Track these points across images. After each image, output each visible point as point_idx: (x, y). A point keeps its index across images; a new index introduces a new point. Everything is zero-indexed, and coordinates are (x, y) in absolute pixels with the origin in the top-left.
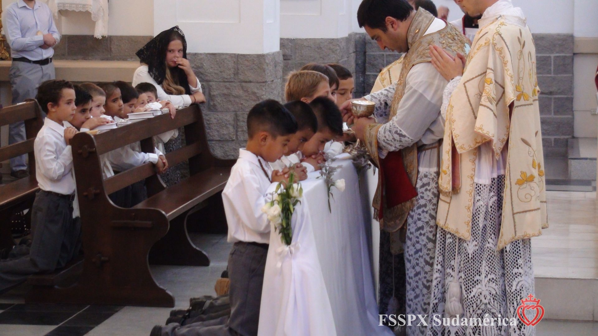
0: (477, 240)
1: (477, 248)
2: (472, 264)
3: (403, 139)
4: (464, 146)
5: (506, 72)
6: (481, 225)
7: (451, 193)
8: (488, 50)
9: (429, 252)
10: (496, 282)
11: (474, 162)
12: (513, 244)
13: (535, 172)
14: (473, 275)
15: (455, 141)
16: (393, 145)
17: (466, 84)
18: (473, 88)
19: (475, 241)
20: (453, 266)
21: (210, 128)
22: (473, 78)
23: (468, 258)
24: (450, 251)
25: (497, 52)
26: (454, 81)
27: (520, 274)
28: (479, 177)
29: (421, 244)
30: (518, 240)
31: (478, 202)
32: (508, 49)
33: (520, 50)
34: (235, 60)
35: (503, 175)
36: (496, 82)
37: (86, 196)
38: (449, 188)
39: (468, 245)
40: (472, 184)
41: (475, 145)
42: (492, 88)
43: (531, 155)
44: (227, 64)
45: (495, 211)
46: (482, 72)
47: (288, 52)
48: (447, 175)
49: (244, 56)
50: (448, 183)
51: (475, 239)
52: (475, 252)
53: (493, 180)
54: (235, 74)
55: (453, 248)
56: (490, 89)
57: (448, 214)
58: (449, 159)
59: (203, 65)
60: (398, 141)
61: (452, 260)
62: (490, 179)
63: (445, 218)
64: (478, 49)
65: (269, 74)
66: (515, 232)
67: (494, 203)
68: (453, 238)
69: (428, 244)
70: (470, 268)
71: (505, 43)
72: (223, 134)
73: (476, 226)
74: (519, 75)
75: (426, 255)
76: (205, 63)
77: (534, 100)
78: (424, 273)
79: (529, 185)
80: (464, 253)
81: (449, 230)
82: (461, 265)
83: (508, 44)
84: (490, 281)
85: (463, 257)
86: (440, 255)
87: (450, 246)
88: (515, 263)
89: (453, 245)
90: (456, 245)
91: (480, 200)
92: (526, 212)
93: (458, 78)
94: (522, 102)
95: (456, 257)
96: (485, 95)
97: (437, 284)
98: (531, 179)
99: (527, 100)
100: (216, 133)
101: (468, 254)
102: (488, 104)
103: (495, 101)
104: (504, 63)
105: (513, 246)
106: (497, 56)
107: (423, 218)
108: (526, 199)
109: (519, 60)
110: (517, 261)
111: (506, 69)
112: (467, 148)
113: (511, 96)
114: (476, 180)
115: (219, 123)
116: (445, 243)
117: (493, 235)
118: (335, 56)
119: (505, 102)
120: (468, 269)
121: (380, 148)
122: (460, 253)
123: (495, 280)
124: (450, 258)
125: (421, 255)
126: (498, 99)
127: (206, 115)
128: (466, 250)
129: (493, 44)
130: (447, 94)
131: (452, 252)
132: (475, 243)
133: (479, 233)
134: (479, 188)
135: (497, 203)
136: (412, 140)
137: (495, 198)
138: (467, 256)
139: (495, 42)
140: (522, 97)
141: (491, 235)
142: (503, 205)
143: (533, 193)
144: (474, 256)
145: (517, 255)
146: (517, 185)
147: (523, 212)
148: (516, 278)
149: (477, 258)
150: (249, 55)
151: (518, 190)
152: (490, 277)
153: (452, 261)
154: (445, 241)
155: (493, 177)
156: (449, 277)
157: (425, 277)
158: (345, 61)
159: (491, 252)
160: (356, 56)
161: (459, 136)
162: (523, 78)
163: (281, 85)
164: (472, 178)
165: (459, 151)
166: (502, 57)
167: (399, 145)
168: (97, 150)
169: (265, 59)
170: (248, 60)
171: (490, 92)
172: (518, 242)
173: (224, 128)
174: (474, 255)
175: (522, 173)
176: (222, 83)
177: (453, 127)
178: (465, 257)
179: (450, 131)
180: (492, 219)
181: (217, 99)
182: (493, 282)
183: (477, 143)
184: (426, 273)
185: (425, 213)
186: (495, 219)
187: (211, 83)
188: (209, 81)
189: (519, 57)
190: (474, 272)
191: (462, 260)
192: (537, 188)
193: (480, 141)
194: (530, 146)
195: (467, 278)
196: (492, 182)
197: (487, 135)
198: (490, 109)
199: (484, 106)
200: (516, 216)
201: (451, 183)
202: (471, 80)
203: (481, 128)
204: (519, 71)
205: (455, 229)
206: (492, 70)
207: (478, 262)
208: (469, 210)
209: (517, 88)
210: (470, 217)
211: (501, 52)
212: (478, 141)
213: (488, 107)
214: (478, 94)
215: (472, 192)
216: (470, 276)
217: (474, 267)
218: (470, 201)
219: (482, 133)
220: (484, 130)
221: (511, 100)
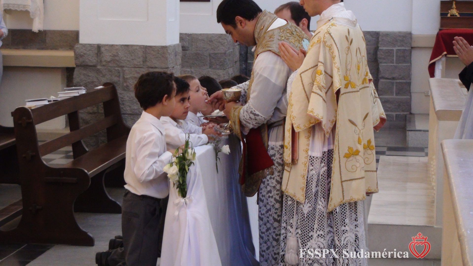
0: (311, 202)
1: (311, 209)
2: (307, 222)
3: (257, 118)
4: (300, 126)
5: (334, 64)
6: (314, 190)
7: (291, 164)
8: (320, 47)
9: (276, 211)
10: (324, 237)
11: (308, 138)
12: (341, 206)
13: (360, 147)
14: (308, 232)
15: (293, 122)
16: (251, 123)
17: (302, 75)
18: (307, 78)
19: (309, 203)
20: (292, 223)
21: (123, 104)
22: (307, 70)
23: (304, 217)
24: (290, 212)
25: (328, 48)
27: (347, 231)
28: (313, 151)
29: (270, 205)
30: (346, 203)
31: (311, 171)
32: (336, 46)
33: (347, 46)
34: (143, 50)
35: (332, 150)
36: (325, 72)
37: (25, 158)
38: (289, 160)
39: (303, 206)
40: (307, 157)
41: (310, 125)
42: (322, 78)
43: (357, 133)
44: (137, 53)
45: (325, 179)
46: (315, 65)
47: (186, 44)
48: (288, 149)
49: (151, 47)
50: (289, 156)
52: (310, 212)
53: (324, 153)
54: (143, 62)
55: (292, 209)
56: (320, 79)
57: (288, 181)
58: (289, 136)
59: (118, 54)
60: (253, 119)
61: (291, 218)
62: (322, 152)
63: (286, 184)
64: (312, 46)
65: (171, 62)
66: (343, 196)
67: (325, 172)
68: (292, 201)
69: (275, 205)
70: (306, 226)
71: (334, 41)
72: (134, 109)
73: (310, 191)
74: (346, 67)
75: (274, 214)
76: (120, 53)
77: (364, 88)
78: (273, 228)
79: (355, 158)
80: (300, 213)
81: (289, 194)
82: (298, 223)
83: (336, 41)
84: (319, 237)
85: (300, 216)
87: (289, 207)
88: (343, 222)
89: (292, 206)
90: (294, 207)
91: (313, 169)
92: (352, 180)
94: (350, 89)
95: (294, 217)
96: (316, 84)
98: (357, 153)
99: (354, 88)
100: (128, 108)
101: (304, 214)
102: (319, 92)
103: (325, 89)
104: (333, 58)
105: (341, 208)
106: (327, 51)
107: (271, 183)
108: (353, 169)
109: (347, 54)
110: (344, 220)
111: (334, 62)
112: (303, 128)
113: (337, 85)
114: (310, 153)
115: (131, 100)
117: (322, 199)
118: (224, 48)
119: (333, 90)
120: (304, 226)
121: (242, 126)
122: (298, 213)
123: (323, 236)
125: (271, 214)
126: (328, 88)
127: (121, 94)
128: (302, 211)
129: (324, 41)
132: (309, 205)
133: (312, 197)
135: (327, 172)
136: (264, 118)
137: (326, 168)
138: (303, 215)
139: (325, 40)
140: (350, 85)
141: (321, 198)
142: (332, 174)
143: (358, 165)
144: (308, 216)
145: (344, 215)
146: (345, 158)
147: (350, 180)
148: (343, 235)
149: (311, 217)
150: (155, 46)
151: (346, 162)
152: (318, 233)
153: (291, 220)
155: (324, 151)
156: (288, 233)
157: (274, 232)
158: (231, 52)
159: (321, 212)
160: (240, 48)
161: (296, 117)
162: (350, 70)
163: (180, 71)
164: (306, 151)
165: (296, 130)
166: (332, 53)
167: (255, 122)
168: (33, 120)
169: (167, 50)
170: (154, 51)
171: (320, 81)
172: (345, 204)
173: (135, 104)
174: (309, 214)
175: (349, 148)
176: (133, 69)
178: (301, 216)
180: (322, 185)
181: (129, 81)
182: (322, 238)
183: (311, 123)
184: (275, 228)
185: (272, 179)
186: (324, 185)
187: (125, 69)
188: (124, 67)
189: (346, 52)
190: (309, 229)
191: (299, 219)
192: (361, 161)
193: (313, 122)
194: (356, 126)
195: (303, 233)
196: (323, 155)
197: (317, 117)
198: (320, 96)
199: (315, 93)
200: (344, 184)
201: (291, 156)
202: (305, 71)
203: (312, 112)
204: (347, 64)
205: (293, 194)
206: (323, 64)
207: (313, 220)
208: (304, 178)
209: (345, 78)
210: (304, 184)
211: (330, 48)
212: (312, 122)
213: (318, 94)
214: (312, 83)
215: (307, 163)
216: (306, 232)
217: (308, 225)
218: (305, 170)
219: (312, 115)
220: (314, 113)
221: (337, 88)
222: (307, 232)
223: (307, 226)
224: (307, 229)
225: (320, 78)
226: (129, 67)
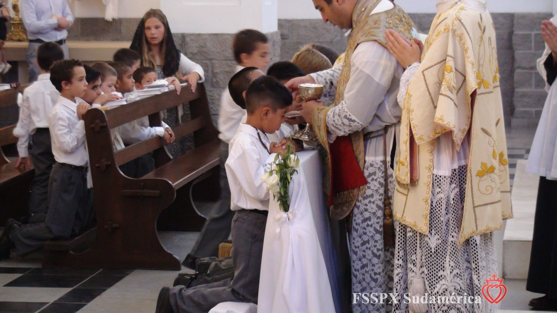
0: (439, 233)
1: (440, 241)
2: (435, 258)
4: (423, 137)
5: (466, 59)
7: (409, 186)
8: (447, 37)
11: (431, 152)
13: (496, 163)
15: (414, 132)
17: (425, 72)
18: (432, 77)
19: (437, 235)
20: (414, 261)
22: (432, 66)
23: (431, 252)
25: (458, 39)
26: (412, 68)
28: (439, 169)
31: (438, 195)
32: (469, 35)
33: (480, 35)
35: (464, 166)
36: (456, 69)
37: (99, 167)
38: (407, 180)
39: (429, 239)
40: (431, 176)
41: (435, 135)
42: (452, 76)
45: (457, 203)
46: (442, 60)
48: (405, 167)
50: (406, 175)
51: (437, 233)
52: (438, 246)
53: (454, 171)
55: (414, 242)
57: (405, 207)
58: (407, 150)
61: (413, 254)
62: (451, 170)
63: (402, 211)
64: (437, 36)
66: (477, 226)
67: (456, 194)
68: (413, 232)
69: (375, 236)
70: (433, 263)
71: (465, 28)
73: (437, 219)
74: (479, 61)
77: (495, 87)
78: (371, 265)
79: (490, 177)
80: (426, 247)
81: (407, 223)
82: (422, 260)
83: (468, 30)
84: (455, 277)
85: (425, 251)
86: (401, 250)
87: (410, 240)
89: (414, 239)
91: (440, 192)
92: (487, 204)
93: (415, 64)
94: (482, 90)
95: (417, 252)
96: (445, 83)
97: (400, 280)
98: (492, 170)
99: (486, 88)
101: (431, 249)
102: (449, 94)
103: (456, 90)
104: (464, 50)
106: (457, 42)
108: (487, 191)
109: (480, 46)
111: (467, 56)
112: (427, 139)
113: (472, 84)
114: (435, 172)
116: (406, 236)
119: (466, 91)
120: (431, 264)
121: (328, 132)
122: (422, 248)
123: (459, 275)
124: (410, 252)
125: (368, 247)
126: (459, 88)
128: (427, 244)
129: (453, 30)
130: (404, 81)
131: (412, 246)
132: (437, 237)
133: (440, 227)
134: (439, 180)
135: (460, 195)
136: (361, 125)
137: (457, 190)
138: (429, 250)
139: (454, 28)
140: (482, 84)
142: (465, 197)
143: (493, 185)
144: (437, 251)
146: (478, 177)
147: (484, 205)
149: (441, 252)
151: (479, 182)
152: (455, 272)
153: (413, 256)
154: (405, 234)
155: (454, 168)
156: (411, 272)
161: (417, 126)
162: (483, 65)
164: (430, 169)
165: (417, 141)
166: (463, 44)
167: (349, 129)
171: (450, 80)
174: (437, 249)
175: (483, 164)
177: (411, 117)
178: (427, 251)
179: (407, 121)
180: (455, 211)
182: (458, 277)
183: (436, 133)
187: (214, 61)
188: (212, 59)
189: (479, 42)
190: (438, 267)
191: (424, 255)
192: (498, 180)
193: (440, 132)
194: (490, 136)
195: (430, 273)
196: (453, 173)
197: (447, 126)
198: (451, 99)
199: (445, 95)
200: (477, 210)
201: (409, 175)
202: (430, 68)
203: (441, 119)
204: (480, 58)
205: (413, 223)
206: (452, 58)
207: (443, 256)
208: (427, 203)
209: (478, 77)
210: (428, 210)
211: (461, 39)
212: (438, 132)
213: (448, 97)
214: (438, 83)
215: (430, 184)
216: (433, 271)
217: (437, 262)
218: (428, 193)
219: (442, 123)
220: (444, 121)
221: (473, 88)
222: (436, 271)
223: (435, 264)
224: (435, 267)
225: (451, 77)
226: (219, 60)
